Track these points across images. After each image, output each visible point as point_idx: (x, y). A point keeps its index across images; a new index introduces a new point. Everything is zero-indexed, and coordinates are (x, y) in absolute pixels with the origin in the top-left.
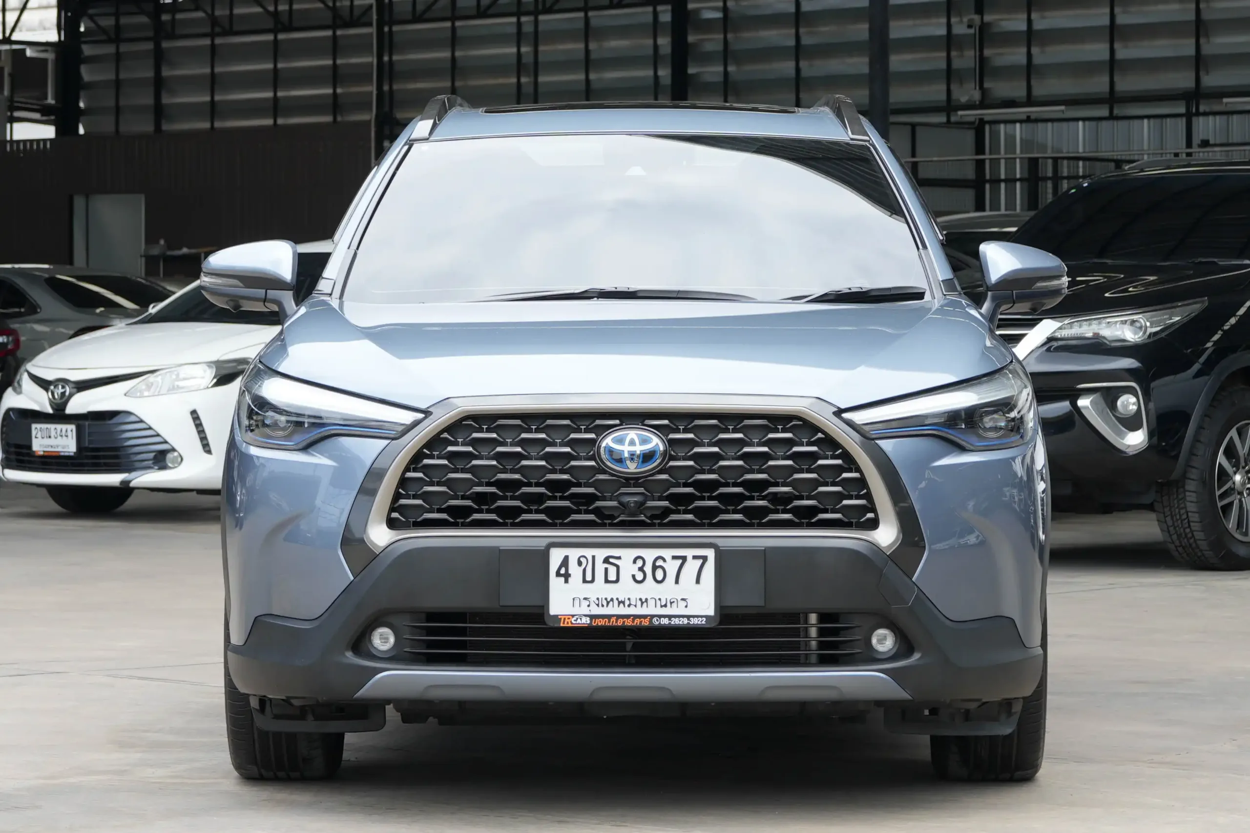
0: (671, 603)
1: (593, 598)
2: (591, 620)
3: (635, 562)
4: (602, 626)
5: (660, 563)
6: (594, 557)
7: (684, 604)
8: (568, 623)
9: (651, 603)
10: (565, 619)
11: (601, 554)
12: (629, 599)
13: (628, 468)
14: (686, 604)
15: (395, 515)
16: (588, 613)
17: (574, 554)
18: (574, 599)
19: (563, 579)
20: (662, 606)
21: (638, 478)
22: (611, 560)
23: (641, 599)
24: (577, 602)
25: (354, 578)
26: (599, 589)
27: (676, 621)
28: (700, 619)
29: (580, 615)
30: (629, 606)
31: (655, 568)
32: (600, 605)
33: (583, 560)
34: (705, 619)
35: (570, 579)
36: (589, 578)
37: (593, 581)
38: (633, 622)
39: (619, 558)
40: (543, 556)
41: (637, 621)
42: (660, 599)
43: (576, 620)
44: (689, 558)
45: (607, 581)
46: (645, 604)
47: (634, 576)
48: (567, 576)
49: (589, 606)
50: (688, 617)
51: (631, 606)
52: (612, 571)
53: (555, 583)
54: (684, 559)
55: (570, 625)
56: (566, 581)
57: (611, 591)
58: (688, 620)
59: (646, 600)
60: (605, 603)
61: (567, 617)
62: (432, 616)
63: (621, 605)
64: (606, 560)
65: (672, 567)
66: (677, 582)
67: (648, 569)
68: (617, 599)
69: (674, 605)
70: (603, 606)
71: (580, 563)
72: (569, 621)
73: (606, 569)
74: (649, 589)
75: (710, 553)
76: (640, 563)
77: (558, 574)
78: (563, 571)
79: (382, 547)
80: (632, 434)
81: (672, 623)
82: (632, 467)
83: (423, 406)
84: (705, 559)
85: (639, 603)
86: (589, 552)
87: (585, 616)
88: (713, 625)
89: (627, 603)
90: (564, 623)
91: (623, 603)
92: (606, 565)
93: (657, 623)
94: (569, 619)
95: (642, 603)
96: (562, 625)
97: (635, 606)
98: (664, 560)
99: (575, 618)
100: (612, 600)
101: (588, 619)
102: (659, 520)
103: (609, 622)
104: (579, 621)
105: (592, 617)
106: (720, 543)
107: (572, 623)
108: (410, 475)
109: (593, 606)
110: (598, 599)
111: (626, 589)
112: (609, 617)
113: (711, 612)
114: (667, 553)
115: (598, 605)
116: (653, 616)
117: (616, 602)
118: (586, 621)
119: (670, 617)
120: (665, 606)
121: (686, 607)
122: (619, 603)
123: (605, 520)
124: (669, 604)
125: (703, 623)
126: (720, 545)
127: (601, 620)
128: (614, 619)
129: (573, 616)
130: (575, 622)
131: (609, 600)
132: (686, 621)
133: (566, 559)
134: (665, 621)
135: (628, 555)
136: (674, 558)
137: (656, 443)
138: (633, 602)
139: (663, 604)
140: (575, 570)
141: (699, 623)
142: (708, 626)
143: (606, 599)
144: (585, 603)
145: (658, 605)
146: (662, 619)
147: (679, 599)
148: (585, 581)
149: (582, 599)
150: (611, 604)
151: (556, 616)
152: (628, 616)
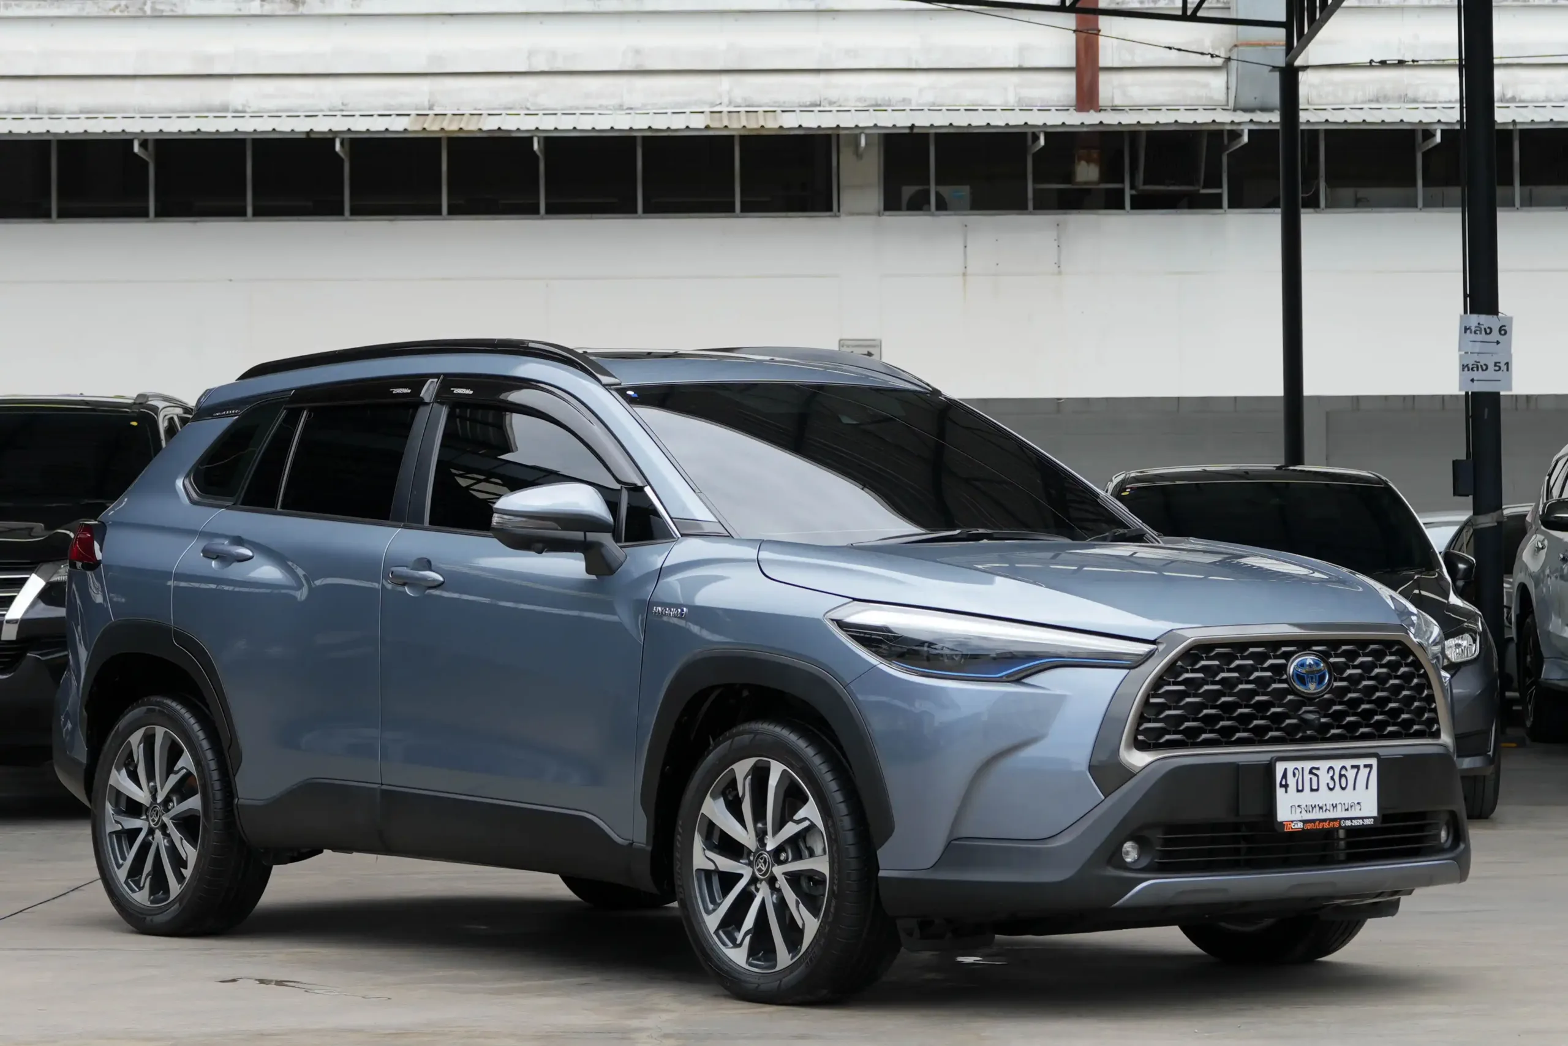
0: (1351, 806)
1: (1303, 806)
2: (1303, 825)
3: (1328, 772)
4: (1310, 829)
5: (1343, 772)
6: (1303, 768)
7: (1358, 807)
8: (1289, 828)
9: (1339, 807)
10: (1288, 825)
11: (1308, 765)
12: (1326, 805)
13: (1310, 690)
14: (1359, 808)
15: (1140, 737)
16: (1300, 819)
17: (1290, 766)
18: (1292, 807)
19: (1283, 789)
20: (1346, 810)
21: (1315, 699)
23: (1332, 805)
24: (1294, 810)
25: (1105, 798)
26: (1307, 798)
27: (1356, 823)
28: (1369, 820)
29: (1296, 821)
30: (1325, 811)
31: (1341, 776)
32: (1308, 811)
33: (1296, 772)
34: (1373, 820)
35: (1289, 789)
36: (1300, 787)
37: (1303, 790)
38: (1329, 825)
39: (1318, 769)
40: (1269, 769)
41: (1332, 824)
42: (1344, 804)
43: (1294, 826)
44: (1362, 767)
45: (1312, 790)
46: (1335, 809)
47: (1328, 785)
48: (1286, 786)
49: (1301, 812)
50: (1363, 818)
51: (1327, 811)
52: (1315, 780)
53: (1280, 792)
54: (1357, 767)
55: (1291, 830)
56: (1286, 792)
57: (1314, 799)
58: (1363, 821)
59: (1336, 805)
60: (1311, 809)
61: (1288, 823)
62: (1174, 829)
63: (1321, 810)
64: (1311, 771)
65: (1351, 774)
66: (1354, 789)
67: (1336, 777)
68: (1318, 805)
69: (1353, 808)
70: (1310, 812)
71: (1294, 775)
72: (1290, 826)
73: (1311, 779)
74: (1338, 796)
75: (1373, 762)
76: (1331, 773)
77: (1281, 785)
78: (1284, 783)
79: (1139, 767)
80: (1307, 659)
81: (1353, 824)
82: (1313, 688)
83: (1152, 638)
84: (1370, 766)
85: (1332, 808)
86: (1299, 764)
87: (1300, 821)
88: (1378, 824)
89: (1324, 809)
90: (1287, 829)
91: (1322, 808)
92: (1311, 776)
93: (1344, 825)
94: (1290, 824)
96: (1285, 830)
97: (1329, 811)
98: (1346, 769)
99: (1293, 824)
100: (1315, 806)
103: (1314, 826)
104: (1296, 827)
105: (1305, 822)
106: (1381, 752)
107: (1292, 829)
108: (1153, 700)
109: (1304, 812)
110: (1306, 806)
111: (1324, 797)
112: (1314, 821)
113: (1375, 813)
114: (1348, 763)
115: (1306, 811)
116: (1341, 819)
117: (1318, 808)
118: (1300, 825)
119: (1351, 819)
120: (1348, 810)
121: (1360, 809)
122: (1320, 808)
123: (1291, 736)
124: (1350, 808)
125: (1372, 823)
126: (1380, 754)
127: (1309, 824)
128: (1317, 823)
129: (1292, 822)
131: (1313, 806)
132: (1360, 822)
133: (1286, 770)
134: (1348, 823)
135: (1324, 765)
136: (1353, 767)
137: (1322, 666)
138: (1328, 808)
139: (1346, 808)
140: (1291, 781)
141: (1367, 823)
142: (1375, 825)
143: (1311, 806)
144: (1299, 810)
145: (1344, 809)
146: (1347, 821)
147: (1356, 803)
148: (1298, 791)
149: (1296, 806)
150: (1315, 809)
151: (1282, 823)
152: (1324, 820)
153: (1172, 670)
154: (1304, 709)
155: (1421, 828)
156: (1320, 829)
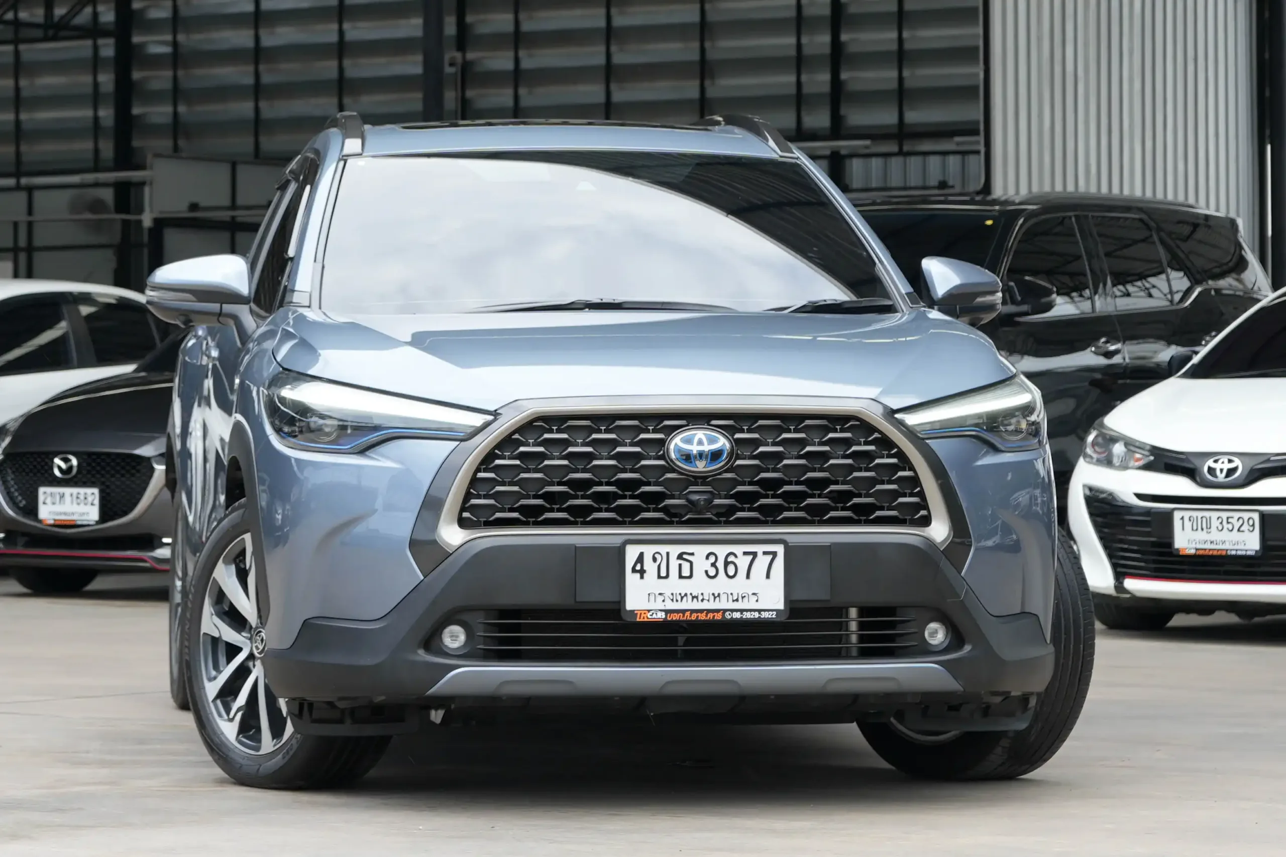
0: (743, 597)
1: (668, 594)
2: (666, 615)
3: (707, 558)
4: (676, 621)
5: (731, 559)
6: (668, 554)
7: (754, 598)
8: (644, 618)
9: (723, 597)
10: (641, 614)
11: (675, 550)
12: (702, 594)
13: (697, 467)
14: (756, 599)
15: (466, 515)
16: (663, 608)
17: (649, 550)
18: (649, 594)
19: (638, 575)
20: (733, 601)
21: (707, 477)
22: (685, 556)
23: (713, 594)
24: (652, 598)
25: (425, 578)
26: (674, 585)
27: (747, 615)
28: (771, 613)
29: (656, 610)
30: (702, 600)
31: (727, 564)
32: (675, 600)
33: (658, 556)
34: (775, 613)
35: (645, 575)
36: (663, 574)
37: (667, 577)
38: (706, 616)
39: (692, 554)
40: (619, 553)
41: (710, 616)
42: (732, 594)
43: (651, 615)
44: (760, 554)
45: (681, 577)
46: (717, 599)
47: (706, 572)
48: (642, 572)
49: (664, 601)
50: (759, 611)
51: (705, 601)
52: (686, 567)
53: (631, 579)
54: (755, 554)
55: (646, 620)
56: (642, 577)
57: (685, 586)
58: (759, 613)
59: (719, 595)
60: (679, 598)
61: (643, 612)
62: (504, 613)
63: (695, 600)
64: (680, 557)
65: (743, 562)
66: (748, 577)
67: (720, 564)
68: (691, 594)
69: (746, 599)
70: (677, 601)
71: (655, 560)
72: (645, 615)
73: (680, 565)
74: (722, 584)
75: (780, 549)
76: (712, 559)
77: (634, 570)
78: (638, 567)
79: (455, 546)
80: (700, 434)
81: (744, 617)
82: (701, 466)
83: (492, 408)
84: (774, 554)
85: (712, 598)
86: (663, 549)
87: (661, 610)
88: (783, 619)
89: (700, 598)
90: (640, 618)
91: (697, 597)
92: (680, 561)
93: (729, 617)
94: (645, 613)
95: (715, 598)
96: (638, 620)
97: (708, 600)
98: (736, 556)
99: (651, 613)
100: (686, 595)
101: (663, 613)
102: (725, 517)
103: (684, 616)
104: (654, 616)
105: (667, 612)
106: (791, 539)
107: (648, 618)
108: (481, 475)
109: (668, 602)
110: (672, 594)
111: (699, 584)
112: (683, 611)
113: (781, 606)
114: (739, 549)
115: (672, 600)
116: (725, 611)
117: (690, 598)
118: (661, 616)
119: (742, 611)
120: (737, 600)
121: (757, 601)
122: (693, 598)
123: (673, 518)
124: (740, 599)
125: (774, 616)
126: (789, 541)
127: (676, 614)
128: (688, 614)
129: (649, 611)
130: (651, 617)
131: (683, 595)
132: (757, 615)
133: (641, 555)
134: (737, 615)
135: (700, 551)
136: (745, 553)
137: (722, 442)
138: (706, 597)
139: (735, 598)
140: (650, 566)
141: (770, 616)
142: (779, 620)
143: (680, 594)
144: (661, 598)
145: (730, 599)
146: (734, 613)
147: (750, 594)
148: (659, 577)
149: (657, 595)
150: (685, 599)
151: (632, 611)
152: (701, 611)
153: (507, 443)
154: (692, 488)
155: (892, 625)
156: (692, 621)
